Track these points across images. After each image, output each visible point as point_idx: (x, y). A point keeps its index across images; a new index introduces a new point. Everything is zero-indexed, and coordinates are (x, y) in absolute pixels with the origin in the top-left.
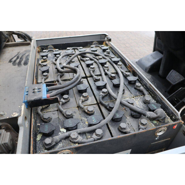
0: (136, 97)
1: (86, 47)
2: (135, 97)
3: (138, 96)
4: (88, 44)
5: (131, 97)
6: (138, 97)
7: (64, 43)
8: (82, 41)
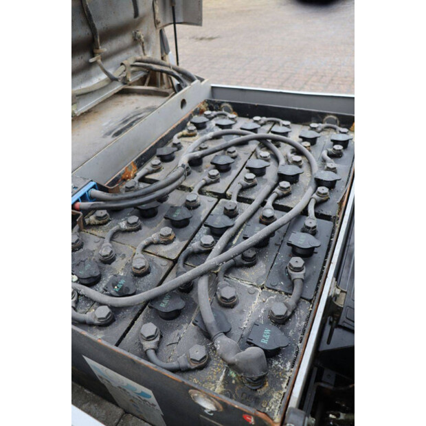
0: (270, 291)
1: (304, 125)
2: (265, 289)
3: (276, 290)
4: (313, 118)
5: (255, 284)
6: (273, 292)
7: (256, 104)
8: (297, 108)
